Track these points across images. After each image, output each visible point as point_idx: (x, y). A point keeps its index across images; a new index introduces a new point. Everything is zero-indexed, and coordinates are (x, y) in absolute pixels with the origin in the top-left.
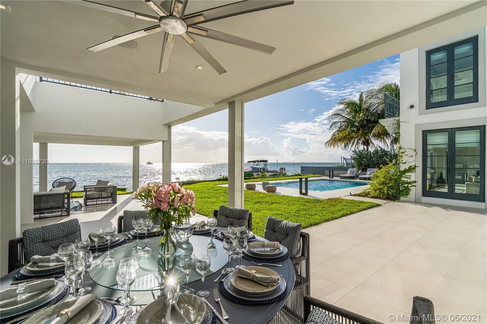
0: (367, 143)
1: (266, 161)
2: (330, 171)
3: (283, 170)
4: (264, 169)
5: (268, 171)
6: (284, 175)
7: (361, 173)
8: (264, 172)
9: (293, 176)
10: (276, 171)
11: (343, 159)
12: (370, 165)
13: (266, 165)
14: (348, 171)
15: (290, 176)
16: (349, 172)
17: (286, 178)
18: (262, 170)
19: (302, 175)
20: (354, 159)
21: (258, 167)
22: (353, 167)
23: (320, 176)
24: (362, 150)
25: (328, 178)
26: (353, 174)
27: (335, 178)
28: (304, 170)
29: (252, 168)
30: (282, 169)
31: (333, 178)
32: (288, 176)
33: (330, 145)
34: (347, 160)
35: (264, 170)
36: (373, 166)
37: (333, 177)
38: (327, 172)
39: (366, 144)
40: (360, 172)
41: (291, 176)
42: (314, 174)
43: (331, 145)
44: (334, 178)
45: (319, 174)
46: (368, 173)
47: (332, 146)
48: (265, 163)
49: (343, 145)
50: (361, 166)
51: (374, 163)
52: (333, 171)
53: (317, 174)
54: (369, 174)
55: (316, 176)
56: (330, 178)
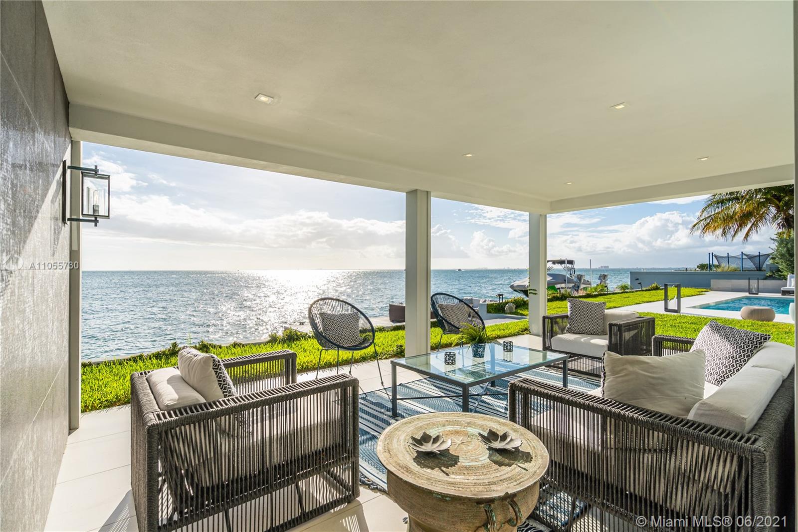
1: (571, 262)
10: (588, 281)
11: (711, 256)
27: (762, 295)
28: (638, 279)
31: (757, 294)
34: (719, 259)
37: (758, 290)
52: (758, 280)
56: (751, 293)
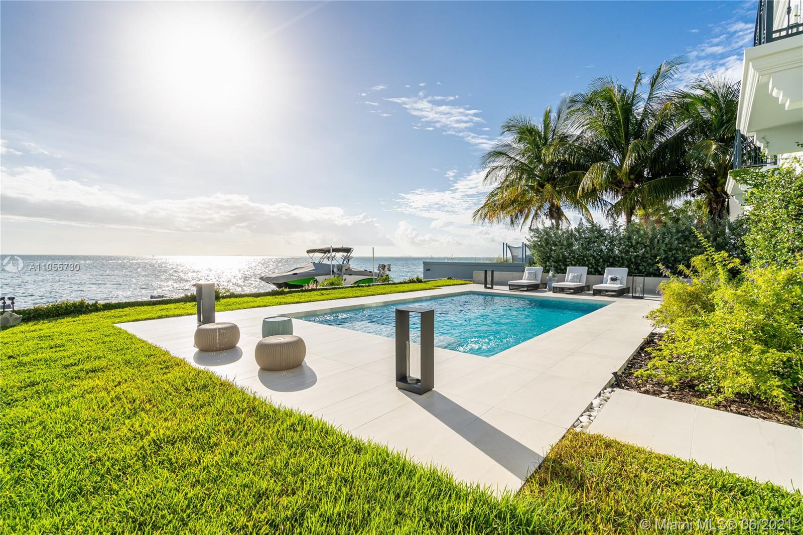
0: (556, 213)
1: (348, 250)
2: (486, 271)
3: (386, 269)
4: (340, 268)
5: (350, 272)
6: (386, 281)
7: (554, 276)
8: (340, 275)
9: (405, 283)
10: (370, 272)
11: (505, 246)
12: (568, 260)
13: (348, 259)
14: (524, 271)
15: (399, 284)
16: (527, 275)
17: (388, 288)
18: (335, 270)
19: (425, 282)
20: (535, 246)
21: (329, 263)
22: (532, 263)
23: (463, 282)
24: (550, 228)
25: (480, 288)
26: (535, 279)
27: (498, 289)
28: (429, 270)
29: (315, 266)
30: (384, 266)
31: (492, 288)
32: (394, 284)
33: (483, 217)
34: (513, 250)
35: (343, 270)
36: (574, 260)
37: (492, 284)
38: (480, 275)
39: (555, 215)
40: (551, 274)
41: (401, 283)
42: (449, 278)
43: (485, 217)
44: (495, 287)
45: (461, 278)
46: (570, 278)
47: (486, 220)
48: (345, 254)
49: (508, 219)
50: (548, 261)
51: (577, 256)
52: (492, 272)
53: (457, 277)
54: (573, 279)
55: (455, 282)
56: (486, 287)
